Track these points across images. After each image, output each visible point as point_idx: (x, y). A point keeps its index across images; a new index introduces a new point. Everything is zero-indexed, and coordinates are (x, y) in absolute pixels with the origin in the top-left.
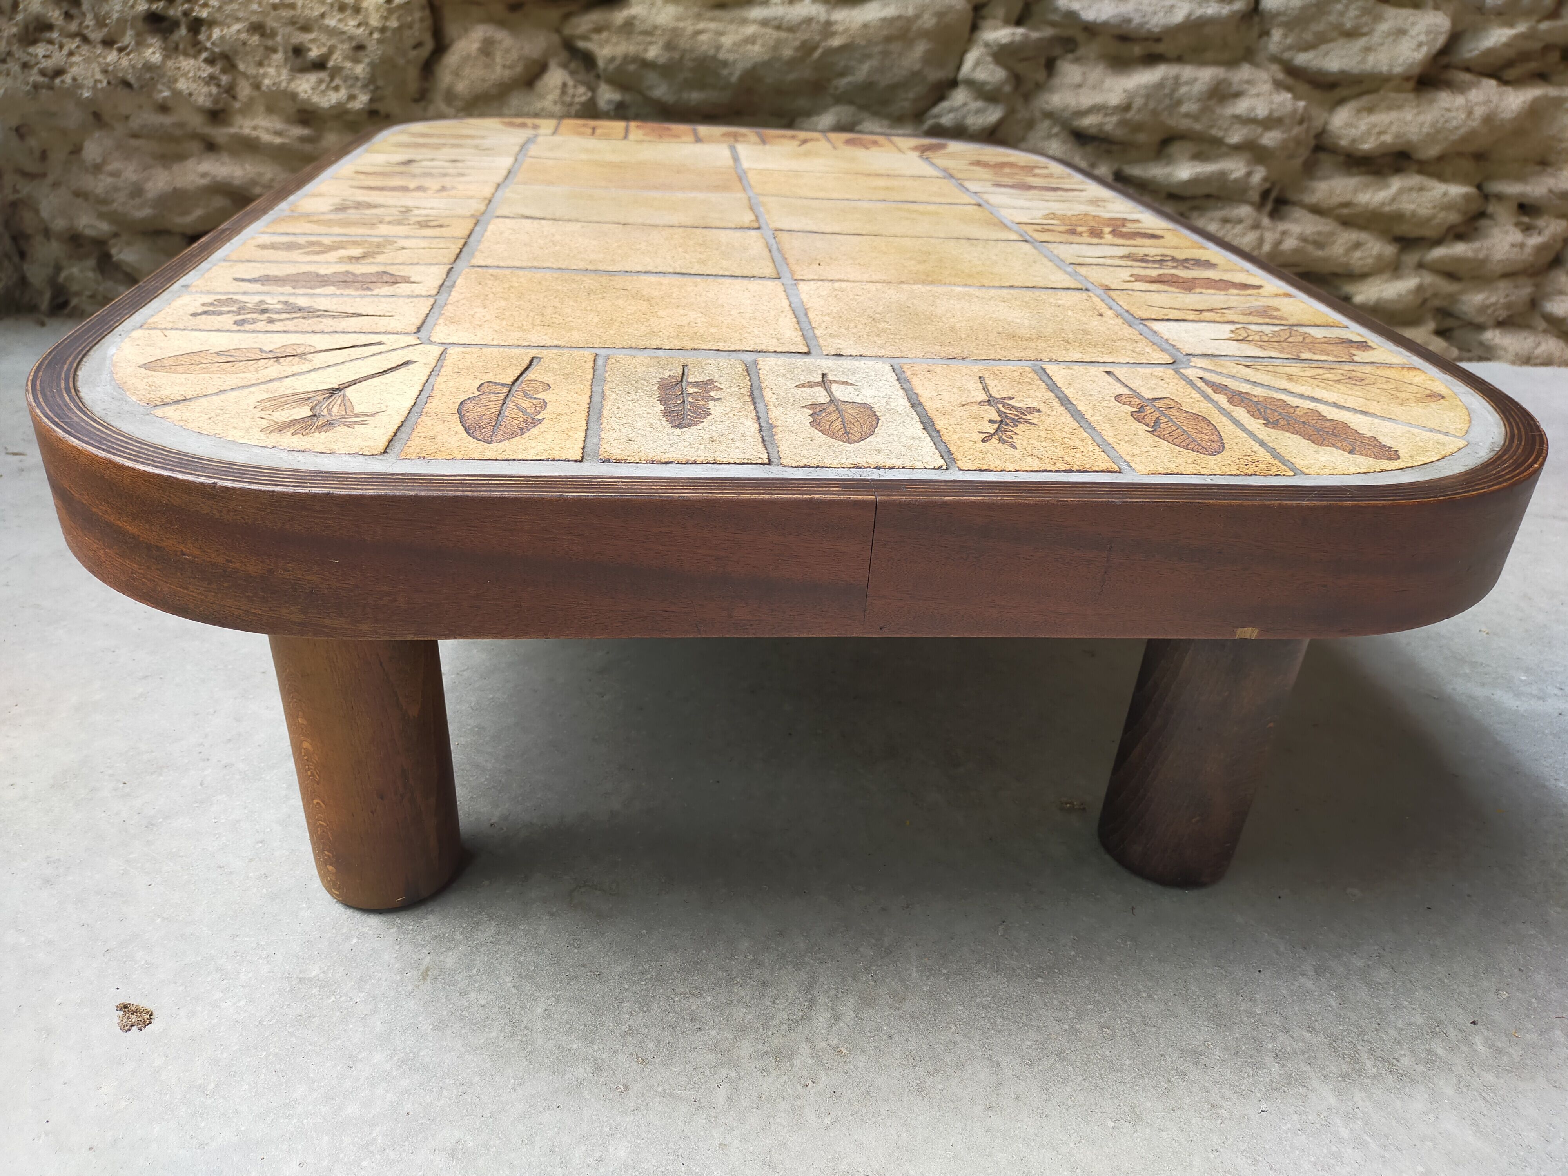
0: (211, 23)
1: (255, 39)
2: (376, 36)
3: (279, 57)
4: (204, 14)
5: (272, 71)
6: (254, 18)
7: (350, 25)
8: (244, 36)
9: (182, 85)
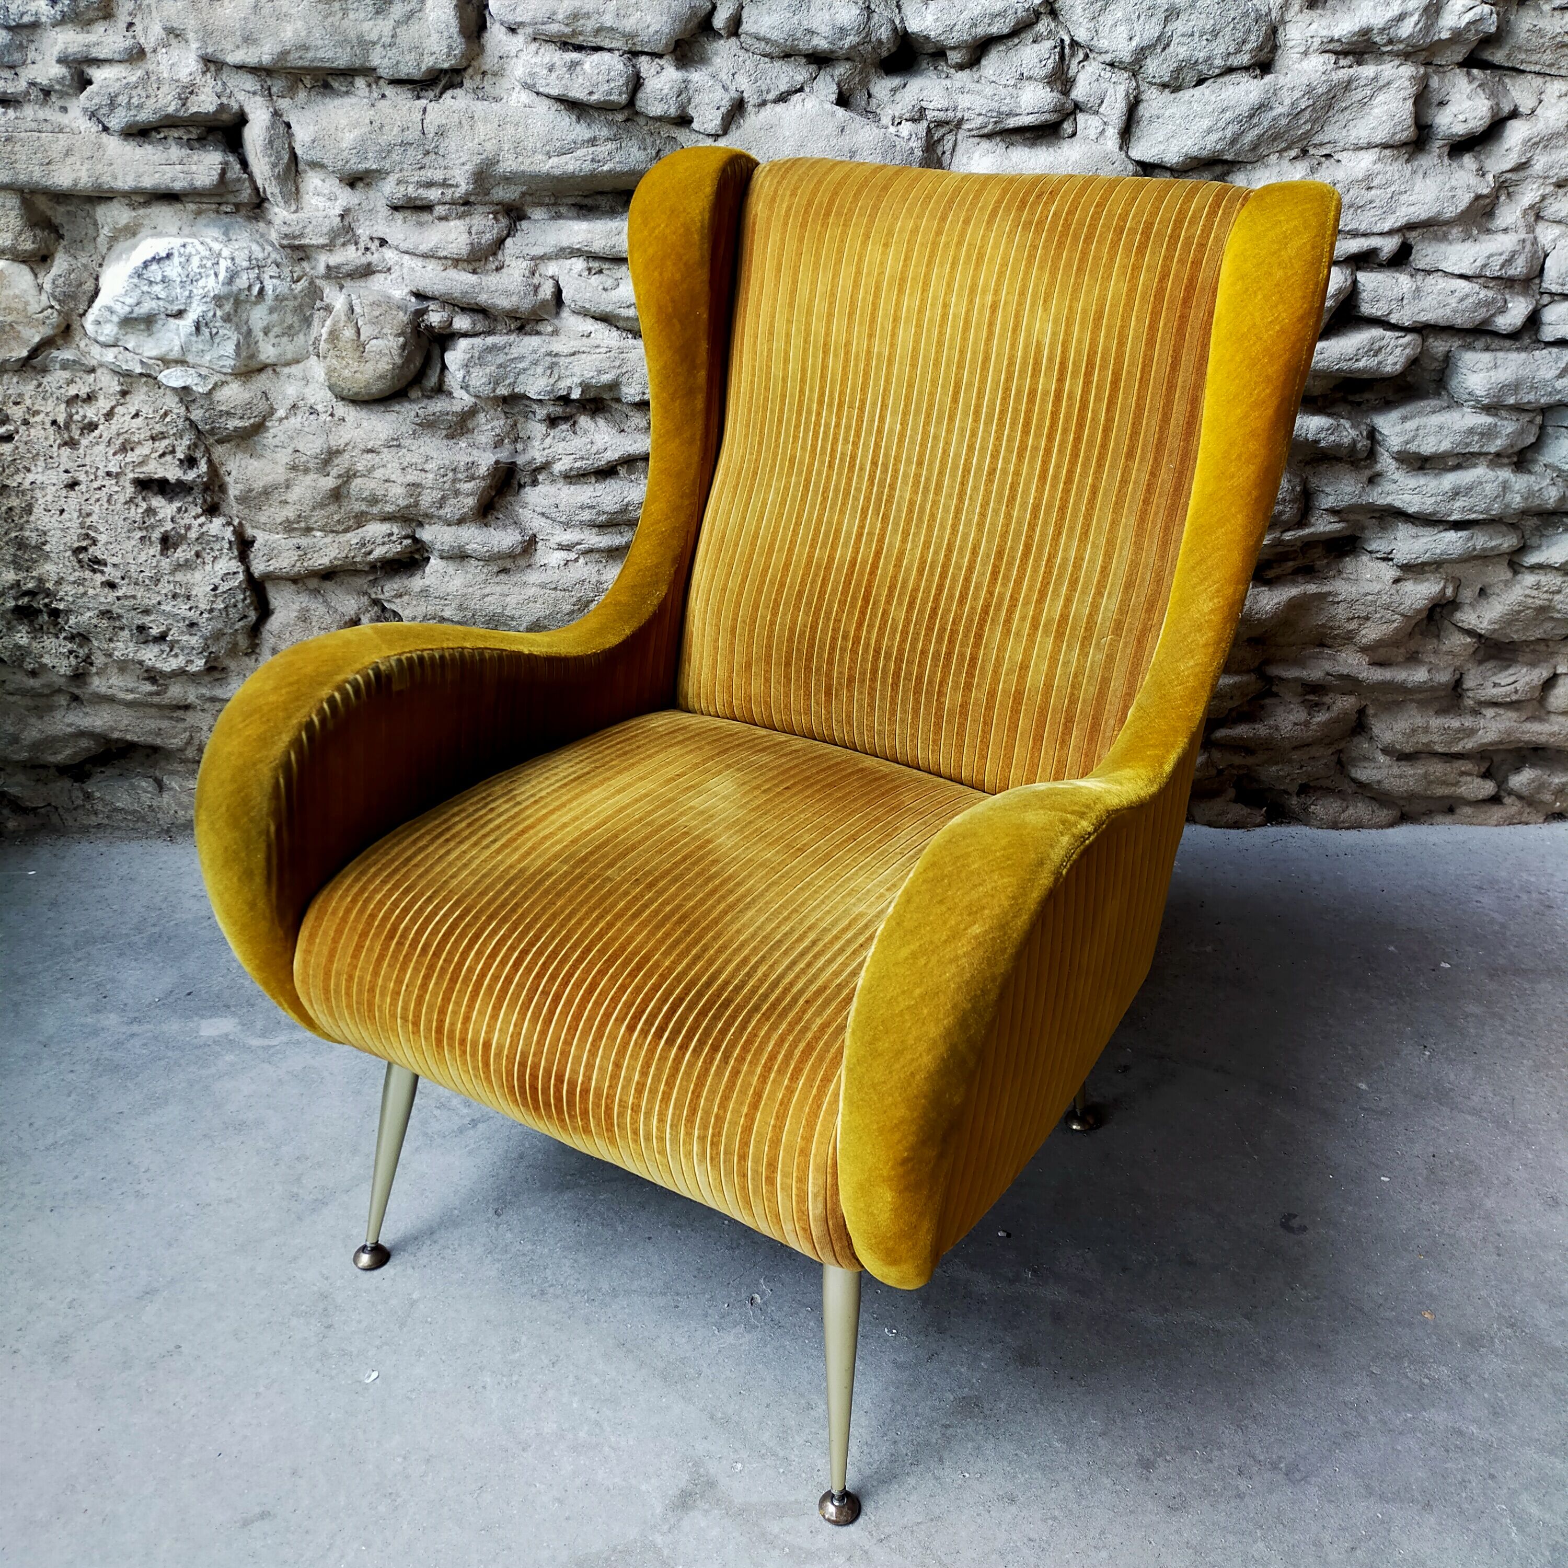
0: (68, 612)
1: (105, 623)
2: (206, 615)
3: (126, 633)
4: (61, 606)
5: (120, 645)
6: (102, 608)
7: (182, 609)
8: (94, 621)
9: (46, 660)
